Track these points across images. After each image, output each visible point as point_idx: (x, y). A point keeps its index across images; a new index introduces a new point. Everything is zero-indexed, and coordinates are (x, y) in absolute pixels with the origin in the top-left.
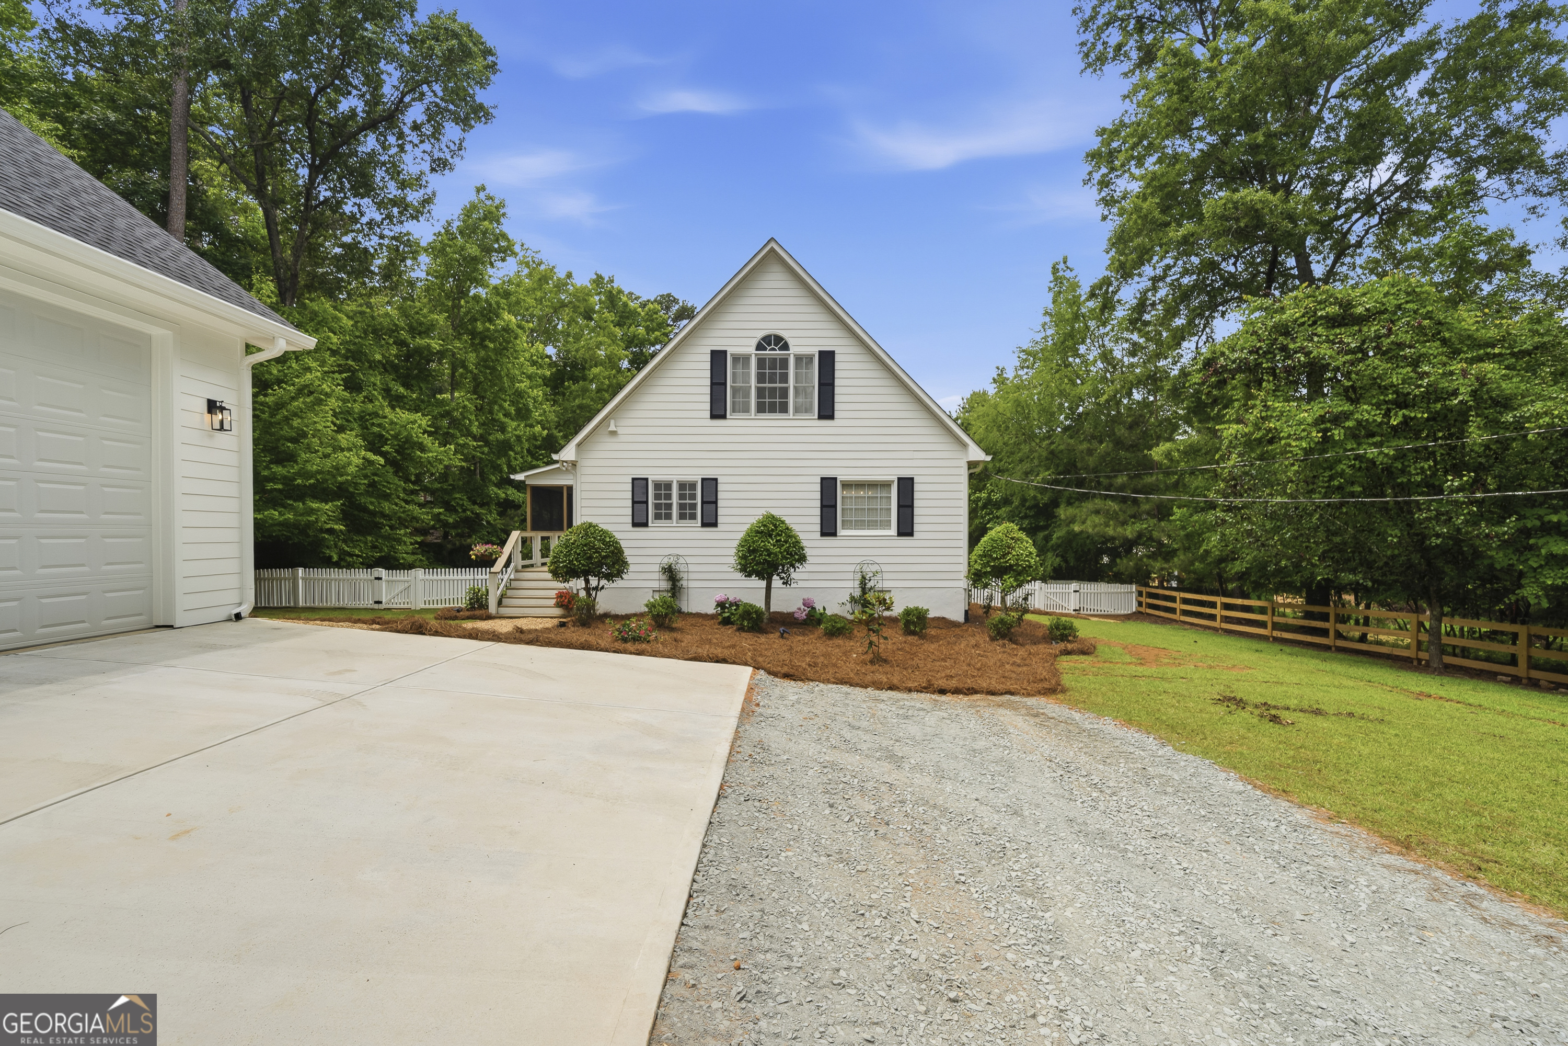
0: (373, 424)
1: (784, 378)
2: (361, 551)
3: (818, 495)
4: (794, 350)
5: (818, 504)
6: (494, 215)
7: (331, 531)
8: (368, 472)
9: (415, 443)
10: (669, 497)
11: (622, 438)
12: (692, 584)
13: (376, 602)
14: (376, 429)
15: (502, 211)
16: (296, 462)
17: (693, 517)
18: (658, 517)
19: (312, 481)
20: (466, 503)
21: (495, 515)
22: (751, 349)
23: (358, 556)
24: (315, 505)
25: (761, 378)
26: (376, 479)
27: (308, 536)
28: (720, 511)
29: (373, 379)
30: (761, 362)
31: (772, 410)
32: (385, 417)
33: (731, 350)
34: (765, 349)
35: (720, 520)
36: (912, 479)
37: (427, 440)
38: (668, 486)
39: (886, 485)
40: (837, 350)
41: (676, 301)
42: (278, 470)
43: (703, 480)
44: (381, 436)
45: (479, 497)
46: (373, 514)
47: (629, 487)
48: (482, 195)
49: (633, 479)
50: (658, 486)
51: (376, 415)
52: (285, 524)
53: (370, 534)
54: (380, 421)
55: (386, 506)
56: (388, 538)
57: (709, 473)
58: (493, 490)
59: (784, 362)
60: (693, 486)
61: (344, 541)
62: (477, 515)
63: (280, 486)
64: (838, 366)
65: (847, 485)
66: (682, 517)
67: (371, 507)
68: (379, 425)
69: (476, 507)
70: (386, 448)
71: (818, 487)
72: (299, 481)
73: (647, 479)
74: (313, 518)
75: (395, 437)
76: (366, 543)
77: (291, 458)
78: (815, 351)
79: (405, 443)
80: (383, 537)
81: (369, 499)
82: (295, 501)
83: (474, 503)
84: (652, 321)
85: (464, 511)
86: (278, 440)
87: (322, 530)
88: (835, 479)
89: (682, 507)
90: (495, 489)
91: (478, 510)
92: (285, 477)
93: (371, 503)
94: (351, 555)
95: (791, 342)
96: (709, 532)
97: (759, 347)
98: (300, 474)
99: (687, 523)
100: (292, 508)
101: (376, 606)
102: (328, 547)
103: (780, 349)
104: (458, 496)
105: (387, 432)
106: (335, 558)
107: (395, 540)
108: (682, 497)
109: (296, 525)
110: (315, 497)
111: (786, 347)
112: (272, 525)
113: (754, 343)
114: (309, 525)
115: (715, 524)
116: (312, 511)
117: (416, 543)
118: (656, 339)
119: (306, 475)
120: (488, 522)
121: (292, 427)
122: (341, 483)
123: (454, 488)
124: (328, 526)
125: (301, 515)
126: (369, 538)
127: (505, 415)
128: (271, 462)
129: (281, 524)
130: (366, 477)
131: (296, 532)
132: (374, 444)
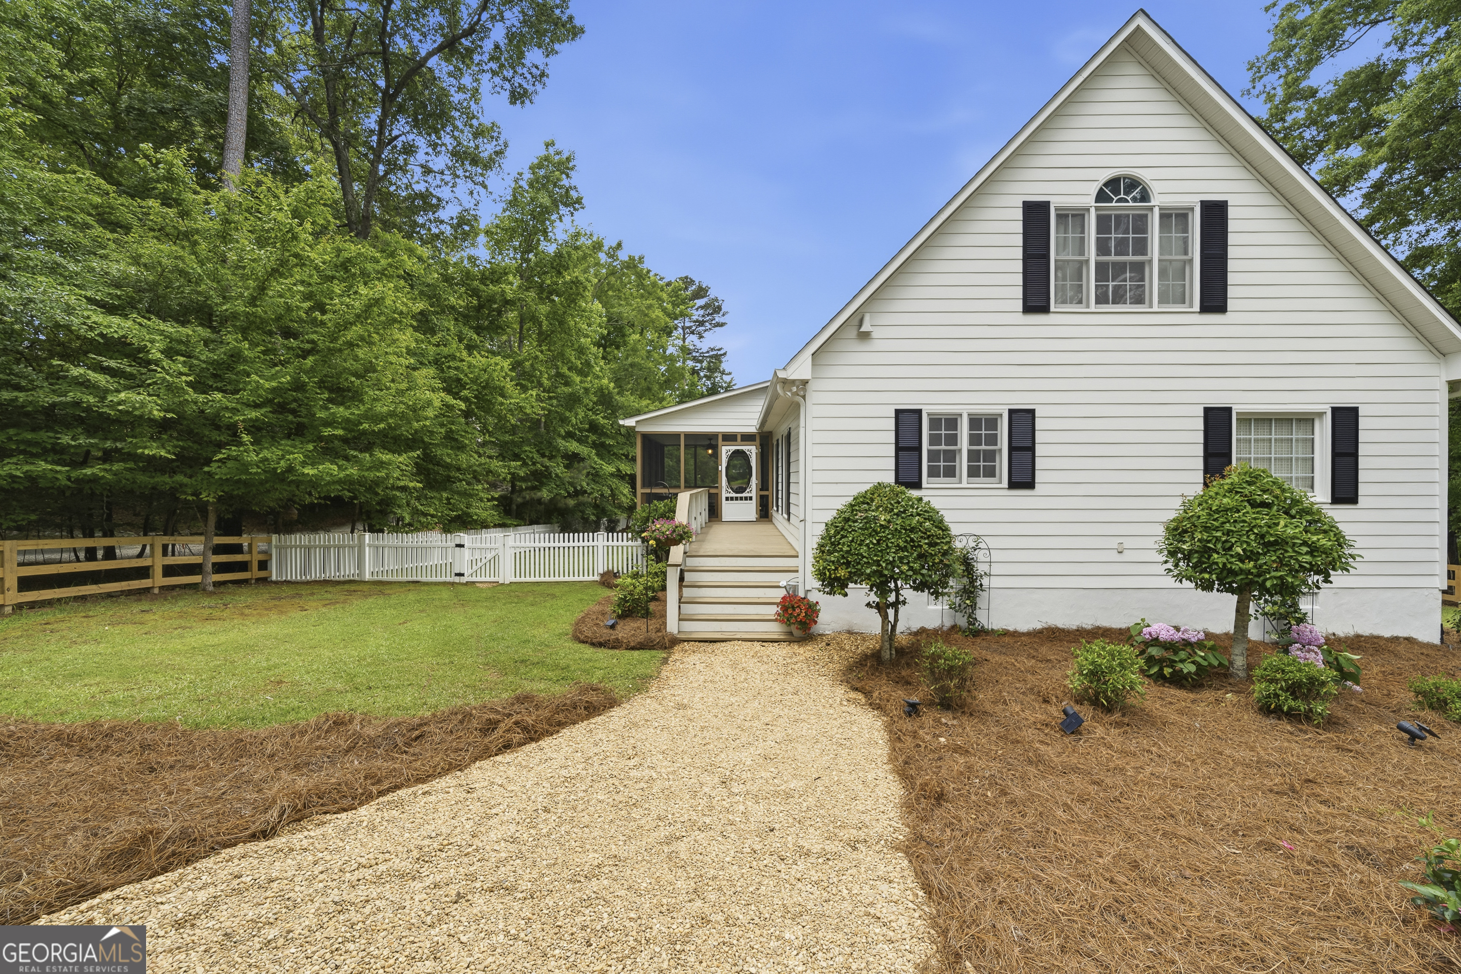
0: (449, 367)
1: (1141, 247)
2: (436, 510)
3: (1200, 437)
4: (1156, 201)
5: (1200, 450)
6: (565, 166)
7: (404, 489)
8: (445, 420)
9: (495, 388)
10: (953, 440)
11: (876, 345)
12: (995, 582)
13: (457, 575)
14: (453, 373)
15: (571, 164)
16: (362, 401)
17: (990, 472)
18: (934, 473)
19: (382, 426)
20: (536, 456)
21: (562, 468)
22: (1089, 201)
23: (432, 516)
24: (386, 457)
25: (1103, 247)
26: (453, 427)
27: (377, 494)
28: (1039, 463)
29: (446, 324)
30: (1103, 223)
31: (1119, 298)
32: (463, 361)
33: (1056, 202)
34: (1110, 200)
35: (1039, 477)
36: (1356, 410)
37: (509, 385)
38: (952, 422)
39: (1307, 420)
40: (1232, 200)
41: (692, 282)
42: (341, 411)
43: (1011, 412)
44: (459, 380)
45: (548, 450)
46: (448, 467)
47: (892, 422)
48: (551, 150)
49: (898, 412)
50: (935, 422)
51: (453, 357)
52: (348, 482)
53: (445, 490)
54: (459, 364)
55: (463, 459)
56: (465, 494)
57: (1022, 401)
58: (561, 443)
59: (1141, 223)
60: (992, 422)
61: (418, 499)
62: (547, 467)
63: (340, 432)
64: (1232, 226)
65: (1247, 419)
66: (973, 472)
67: (449, 460)
68: (457, 369)
69: (546, 459)
70: (465, 393)
71: (1200, 424)
72: (366, 426)
73: (919, 412)
74: (382, 474)
75: (474, 381)
76: (440, 500)
77: (356, 396)
78: (1194, 201)
79: (484, 388)
80: (459, 493)
81: (446, 451)
82: (361, 451)
83: (543, 455)
84: (677, 296)
85: (534, 464)
86: (339, 375)
87: (393, 488)
88: (1229, 410)
89: (973, 456)
90: (563, 442)
91: (548, 463)
92: (348, 421)
93: (446, 454)
94: (425, 515)
95: (1155, 188)
96: (1021, 497)
97: (1101, 196)
98: (366, 416)
99: (982, 482)
100: (355, 460)
101: (457, 579)
102: (399, 506)
103: (1134, 199)
104: (527, 448)
105: (466, 375)
106: (407, 519)
107: (471, 496)
108: (974, 440)
109: (361, 482)
110: (385, 447)
111: (1145, 196)
112: (329, 483)
113: (1093, 189)
114: (377, 482)
115: (1030, 485)
116: (382, 464)
117: (493, 499)
118: (681, 312)
119: (377, 418)
120: (557, 475)
121: (356, 359)
122: (416, 431)
123: (524, 441)
124: (402, 484)
125: (369, 469)
126: (445, 495)
127: (569, 369)
128: (330, 400)
129: (340, 482)
130: (442, 425)
131: (362, 489)
132: (453, 386)
